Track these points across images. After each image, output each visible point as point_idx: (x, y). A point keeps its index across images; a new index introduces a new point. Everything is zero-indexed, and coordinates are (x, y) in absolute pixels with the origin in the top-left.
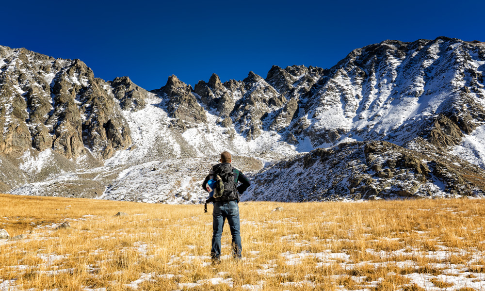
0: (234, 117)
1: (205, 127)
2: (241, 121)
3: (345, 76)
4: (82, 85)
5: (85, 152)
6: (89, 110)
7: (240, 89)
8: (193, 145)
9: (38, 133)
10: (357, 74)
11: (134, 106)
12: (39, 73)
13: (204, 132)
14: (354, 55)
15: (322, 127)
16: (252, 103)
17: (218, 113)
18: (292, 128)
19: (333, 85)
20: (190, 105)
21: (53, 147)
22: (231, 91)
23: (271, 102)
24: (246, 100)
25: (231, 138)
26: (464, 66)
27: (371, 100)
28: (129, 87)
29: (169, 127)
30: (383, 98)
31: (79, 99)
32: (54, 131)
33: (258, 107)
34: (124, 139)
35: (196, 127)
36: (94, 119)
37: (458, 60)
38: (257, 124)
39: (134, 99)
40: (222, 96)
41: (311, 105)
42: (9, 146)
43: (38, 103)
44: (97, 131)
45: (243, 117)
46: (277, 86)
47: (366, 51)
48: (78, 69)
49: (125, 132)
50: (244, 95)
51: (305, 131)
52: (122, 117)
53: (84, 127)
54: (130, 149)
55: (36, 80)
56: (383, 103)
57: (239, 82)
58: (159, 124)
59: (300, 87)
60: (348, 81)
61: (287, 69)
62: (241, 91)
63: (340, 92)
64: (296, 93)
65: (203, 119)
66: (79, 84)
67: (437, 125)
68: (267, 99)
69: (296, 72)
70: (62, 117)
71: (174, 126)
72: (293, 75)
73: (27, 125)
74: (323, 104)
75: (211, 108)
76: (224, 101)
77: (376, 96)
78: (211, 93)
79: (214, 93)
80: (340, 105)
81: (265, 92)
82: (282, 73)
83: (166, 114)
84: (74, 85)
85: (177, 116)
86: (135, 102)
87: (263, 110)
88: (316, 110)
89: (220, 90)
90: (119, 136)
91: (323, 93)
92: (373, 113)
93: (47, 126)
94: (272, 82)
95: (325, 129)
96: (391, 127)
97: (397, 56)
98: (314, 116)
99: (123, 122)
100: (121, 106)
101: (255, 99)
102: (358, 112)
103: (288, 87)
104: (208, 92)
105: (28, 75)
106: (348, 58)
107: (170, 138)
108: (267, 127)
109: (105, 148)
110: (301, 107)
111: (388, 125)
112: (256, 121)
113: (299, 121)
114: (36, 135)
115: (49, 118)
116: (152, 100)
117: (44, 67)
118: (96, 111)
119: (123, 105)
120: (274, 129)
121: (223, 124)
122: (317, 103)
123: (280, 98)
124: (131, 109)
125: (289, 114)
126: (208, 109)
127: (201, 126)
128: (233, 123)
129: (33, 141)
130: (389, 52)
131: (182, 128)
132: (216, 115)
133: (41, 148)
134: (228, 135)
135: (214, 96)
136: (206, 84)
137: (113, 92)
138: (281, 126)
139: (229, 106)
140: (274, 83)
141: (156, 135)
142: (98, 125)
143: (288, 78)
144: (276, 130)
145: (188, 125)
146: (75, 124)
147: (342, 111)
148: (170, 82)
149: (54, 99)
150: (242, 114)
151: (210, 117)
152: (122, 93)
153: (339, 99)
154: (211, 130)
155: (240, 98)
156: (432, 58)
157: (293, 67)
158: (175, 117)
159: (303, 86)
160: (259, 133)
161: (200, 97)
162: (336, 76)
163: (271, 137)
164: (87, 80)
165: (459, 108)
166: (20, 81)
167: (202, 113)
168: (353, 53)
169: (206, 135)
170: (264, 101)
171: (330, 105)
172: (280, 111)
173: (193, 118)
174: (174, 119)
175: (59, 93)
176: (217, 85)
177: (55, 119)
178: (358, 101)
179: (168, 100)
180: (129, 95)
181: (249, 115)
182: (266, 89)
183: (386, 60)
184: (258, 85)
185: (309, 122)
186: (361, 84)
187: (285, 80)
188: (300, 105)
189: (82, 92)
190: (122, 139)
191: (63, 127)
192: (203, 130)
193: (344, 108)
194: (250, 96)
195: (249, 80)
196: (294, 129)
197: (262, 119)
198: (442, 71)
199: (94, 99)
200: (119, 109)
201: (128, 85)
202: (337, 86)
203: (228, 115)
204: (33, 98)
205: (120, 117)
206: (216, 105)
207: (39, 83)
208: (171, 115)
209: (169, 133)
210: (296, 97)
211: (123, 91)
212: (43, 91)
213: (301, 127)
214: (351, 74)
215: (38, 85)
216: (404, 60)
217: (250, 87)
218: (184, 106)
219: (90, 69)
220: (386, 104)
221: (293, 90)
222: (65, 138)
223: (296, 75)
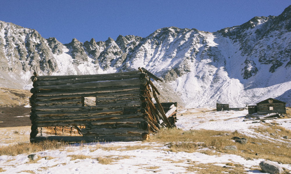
0: (99, 60)
1: (87, 64)
2: (102, 62)
3: (150, 44)
4: (38, 43)
5: (41, 72)
6: (41, 55)
7: (104, 46)
8: (82, 72)
9: (25, 65)
10: (155, 43)
11: (58, 53)
12: (20, 36)
13: (86, 66)
14: (157, 32)
15: (133, 68)
16: (108, 54)
17: (93, 57)
18: (122, 67)
19: (143, 48)
20: (82, 54)
21: (30, 70)
22: (100, 47)
23: (116, 54)
24: (105, 52)
25: (97, 69)
26: (193, 46)
27: (156, 57)
28: (55, 43)
29: (72, 63)
30: (161, 57)
31: (37, 49)
32: (30, 64)
33: (110, 55)
34: (56, 68)
35: (83, 63)
36: (44, 59)
37: (192, 43)
38: (109, 64)
39: (58, 49)
40: (95, 49)
41: (132, 57)
42: (16, 70)
43: (23, 52)
44: (45, 64)
45: (103, 59)
46: (119, 45)
47: (163, 30)
48: (35, 35)
49: (56, 65)
50: (105, 49)
51: (127, 69)
52: (54, 58)
53: (40, 62)
54: (58, 72)
55: (19, 40)
56: (159, 59)
57: (103, 42)
58: (69, 62)
59: (130, 47)
60: (150, 47)
61: (126, 37)
62: (104, 47)
63: (145, 52)
64: (127, 50)
65: (86, 60)
66: (36, 42)
67: (169, 73)
68: (114, 52)
69: (130, 39)
70: (32, 58)
71: (75, 63)
72: (128, 40)
73: (20, 61)
74: (136, 57)
75: (90, 55)
76: (96, 52)
77: (158, 55)
78: (91, 47)
79: (92, 47)
80: (143, 58)
81: (114, 48)
82: (123, 39)
83: (71, 57)
84: (34, 43)
85: (76, 58)
86: (58, 50)
87: (112, 57)
88: (133, 60)
89: (95, 46)
90: (54, 67)
91: (138, 51)
92: (154, 64)
93: (27, 62)
94: (118, 43)
95: (134, 69)
96: (157, 71)
97: (173, 36)
98: (132, 62)
99: (54, 60)
100: (53, 52)
101: (109, 52)
102: (149, 62)
103: (124, 46)
104: (90, 47)
105: (16, 37)
106: (154, 34)
107: (73, 68)
108: (112, 65)
109: (49, 71)
110: (128, 57)
111: (156, 70)
112: (108, 62)
113: (126, 64)
114: (24, 65)
115: (27, 58)
116: (65, 50)
117: (21, 33)
118: (44, 56)
119: (54, 52)
120: (115, 66)
121: (94, 63)
122: (134, 56)
123: (120, 52)
124: (57, 54)
125: (122, 60)
126: (89, 55)
127: (86, 63)
128: (99, 62)
129: (23, 68)
130: (171, 33)
131: (78, 64)
132: (92, 58)
133: (26, 71)
134: (96, 68)
135: (92, 49)
136: (89, 43)
137: (49, 45)
138: (118, 65)
139: (98, 54)
140: (119, 43)
141: (68, 67)
142: (46, 62)
143: (125, 42)
144: (116, 67)
145: (80, 63)
146: (37, 61)
147: (143, 61)
148: (73, 42)
149: (27, 49)
150: (103, 58)
151: (90, 59)
152: (53, 46)
153: (144, 55)
154: (89, 65)
155: (103, 50)
156: (185, 40)
157: (128, 36)
158: (75, 59)
159: (131, 47)
160: (109, 68)
161: (86, 49)
162: (146, 43)
163: (114, 70)
164: (39, 40)
165: (180, 66)
166: (14, 41)
167: (86, 57)
168: (157, 31)
169: (87, 67)
170: (113, 53)
171: (139, 58)
172: (119, 58)
173: (82, 59)
174: (74, 60)
175: (29, 46)
176: (93, 44)
177: (29, 59)
178: (151, 57)
179: (72, 50)
180: (56, 47)
181: (106, 59)
182: (115, 47)
183: (168, 37)
184: (112, 44)
185: (129, 65)
186: (155, 48)
187: (124, 43)
188: (128, 56)
189: (38, 46)
190: (54, 68)
191: (33, 63)
192: (86, 65)
193: (144, 60)
194: (107, 51)
195: (108, 42)
196: (123, 67)
197: (111, 61)
198: (185, 47)
199: (43, 50)
200: (52, 53)
201: (55, 42)
202: (145, 49)
203: (97, 58)
204: (20, 49)
205: (53, 58)
206: (92, 53)
207: (21, 41)
208: (74, 58)
209: (73, 66)
210: (127, 52)
211: (53, 45)
212: (23, 45)
213: (126, 67)
214: (152, 43)
215: (20, 42)
216: (175, 39)
217: (108, 45)
218: (79, 54)
219: (40, 35)
220: (160, 60)
221: (126, 48)
222: (34, 67)
223: (129, 40)
